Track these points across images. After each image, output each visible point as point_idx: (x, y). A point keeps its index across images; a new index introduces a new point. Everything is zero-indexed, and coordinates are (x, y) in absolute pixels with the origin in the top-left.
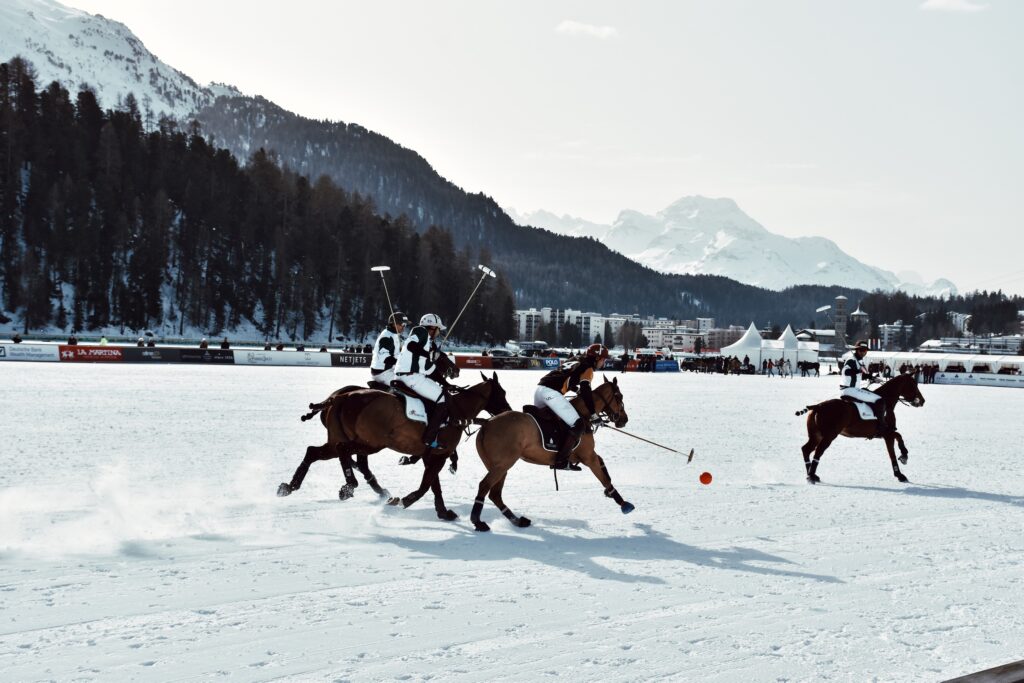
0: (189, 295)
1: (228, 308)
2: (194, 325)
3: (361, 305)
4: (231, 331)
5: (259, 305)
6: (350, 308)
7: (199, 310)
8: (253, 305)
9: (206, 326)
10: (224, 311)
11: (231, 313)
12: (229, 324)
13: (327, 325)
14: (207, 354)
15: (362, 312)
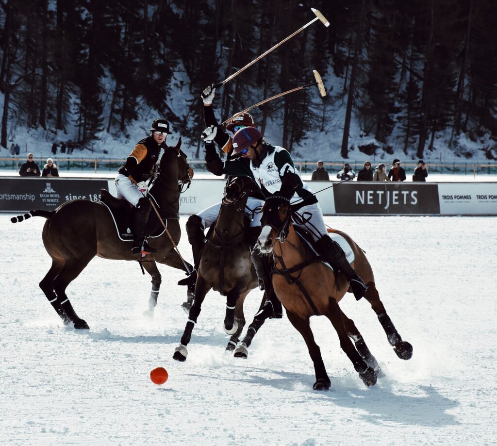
0: (20, 54)
1: (108, 83)
2: (32, 124)
3: (420, 67)
4: (116, 136)
5: (179, 76)
6: (391, 74)
7: (44, 90)
8: (167, 75)
9: (60, 125)
10: (100, 89)
11: (116, 94)
12: (112, 121)
13: (338, 117)
14: (49, 189)
15: (420, 84)
